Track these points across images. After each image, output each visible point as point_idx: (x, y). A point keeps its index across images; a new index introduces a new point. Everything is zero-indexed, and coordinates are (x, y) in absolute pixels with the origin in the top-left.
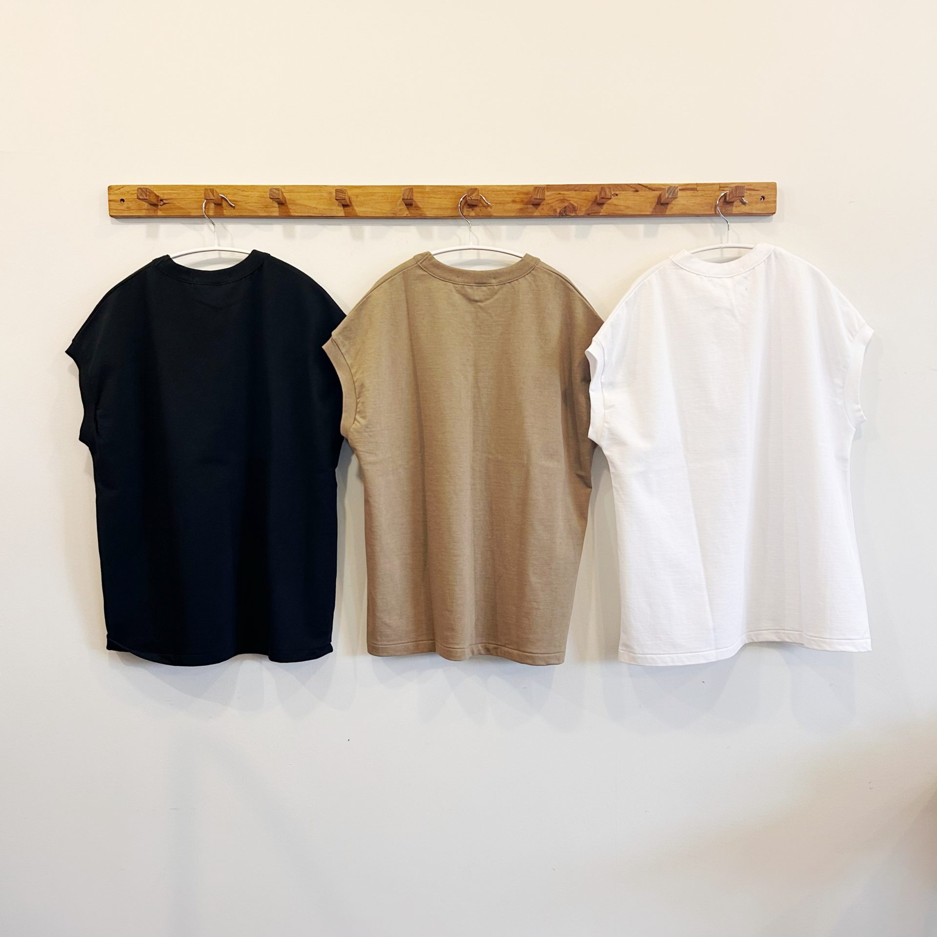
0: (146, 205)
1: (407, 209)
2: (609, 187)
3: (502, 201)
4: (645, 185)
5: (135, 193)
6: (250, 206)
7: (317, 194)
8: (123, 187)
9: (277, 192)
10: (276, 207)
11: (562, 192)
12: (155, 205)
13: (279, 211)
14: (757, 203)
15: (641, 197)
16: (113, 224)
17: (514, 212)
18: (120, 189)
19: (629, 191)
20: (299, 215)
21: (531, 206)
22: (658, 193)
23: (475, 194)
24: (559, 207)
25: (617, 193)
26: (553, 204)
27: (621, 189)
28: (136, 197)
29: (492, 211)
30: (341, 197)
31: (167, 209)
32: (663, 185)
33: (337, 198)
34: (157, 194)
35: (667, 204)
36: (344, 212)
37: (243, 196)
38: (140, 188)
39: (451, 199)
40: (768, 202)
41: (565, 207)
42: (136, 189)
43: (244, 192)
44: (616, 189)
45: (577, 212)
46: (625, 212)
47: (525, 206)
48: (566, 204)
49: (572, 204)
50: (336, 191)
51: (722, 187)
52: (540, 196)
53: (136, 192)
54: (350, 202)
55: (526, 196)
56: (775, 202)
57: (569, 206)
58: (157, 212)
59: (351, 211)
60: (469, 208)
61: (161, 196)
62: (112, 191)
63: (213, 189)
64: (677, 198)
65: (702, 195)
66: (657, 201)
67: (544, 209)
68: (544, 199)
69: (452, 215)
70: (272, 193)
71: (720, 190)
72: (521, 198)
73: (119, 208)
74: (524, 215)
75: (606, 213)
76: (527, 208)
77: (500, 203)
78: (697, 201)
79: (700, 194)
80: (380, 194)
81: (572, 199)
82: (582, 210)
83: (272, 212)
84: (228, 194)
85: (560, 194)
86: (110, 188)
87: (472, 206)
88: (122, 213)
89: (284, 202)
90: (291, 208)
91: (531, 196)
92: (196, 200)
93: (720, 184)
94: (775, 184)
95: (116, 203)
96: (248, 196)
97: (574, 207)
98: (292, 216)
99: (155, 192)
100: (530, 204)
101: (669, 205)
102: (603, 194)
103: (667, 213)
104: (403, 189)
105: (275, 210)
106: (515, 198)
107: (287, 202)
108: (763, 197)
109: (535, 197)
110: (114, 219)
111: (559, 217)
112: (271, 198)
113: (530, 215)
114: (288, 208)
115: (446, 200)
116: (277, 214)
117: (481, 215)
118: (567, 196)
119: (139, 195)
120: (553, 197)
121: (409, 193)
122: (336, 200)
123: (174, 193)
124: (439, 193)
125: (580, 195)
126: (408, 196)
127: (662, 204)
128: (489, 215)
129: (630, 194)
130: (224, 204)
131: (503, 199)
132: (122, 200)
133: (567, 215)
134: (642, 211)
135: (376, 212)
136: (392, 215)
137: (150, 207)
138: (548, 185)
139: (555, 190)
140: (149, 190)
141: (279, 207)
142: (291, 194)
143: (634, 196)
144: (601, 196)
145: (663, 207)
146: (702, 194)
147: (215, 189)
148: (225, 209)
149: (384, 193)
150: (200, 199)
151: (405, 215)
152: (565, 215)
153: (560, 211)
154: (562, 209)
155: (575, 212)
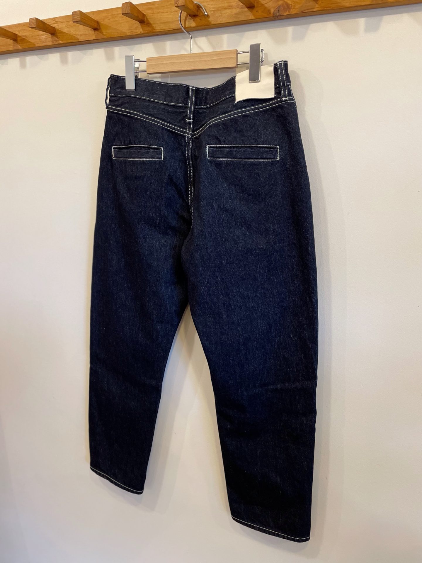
1: (140, 27)
3: (219, 7)
10: (50, 37)
13: (53, 42)
21: (246, 9)
24: (274, 7)
26: (266, 5)
29: (213, 20)
30: (77, 19)
33: (74, 21)
36: (95, 35)
39: (176, 12)
41: (279, 7)
45: (292, 9)
47: (242, 10)
49: (286, 2)
54: (100, 25)
57: (283, 5)
60: (190, 19)
67: (258, 11)
75: (321, 8)
77: (218, 10)
82: (297, 7)
83: (48, 43)
87: (193, 17)
89: (54, 32)
97: (288, 5)
98: (61, 44)
107: (57, 32)
111: (274, 20)
113: (245, 19)
114: (59, 37)
115: (172, 13)
117: (200, 24)
121: (126, 8)
128: (208, 24)
136: (130, 34)
151: (139, 33)
152: (278, 16)
153: (274, 12)
154: (277, 8)
155: (288, 11)
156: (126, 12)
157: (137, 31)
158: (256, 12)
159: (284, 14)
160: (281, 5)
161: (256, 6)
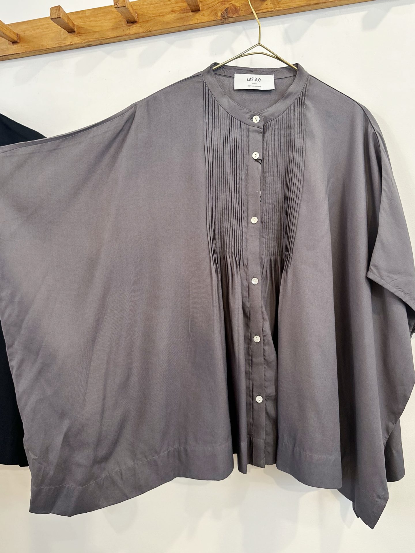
1: (70, 37)
21: (191, 14)
24: (220, 10)
26: (212, 9)
36: (16, 50)
41: (227, 9)
45: (240, 12)
47: (185, 14)
48: (227, 5)
49: (233, 5)
57: (230, 8)
60: (129, 26)
72: (180, 7)
76: (187, 16)
77: (160, 16)
87: (132, 23)
97: (235, 7)
100: (190, 12)
106: (174, 7)
111: (221, 23)
115: (106, 21)
131: (162, 10)
133: (229, 18)
151: (69, 43)
152: (227, 18)
153: (221, 15)
154: (224, 11)
155: (237, 13)
156: (56, 17)
157: (67, 41)
158: (202, 15)
159: (232, 17)
160: (228, 7)
161: (201, 10)
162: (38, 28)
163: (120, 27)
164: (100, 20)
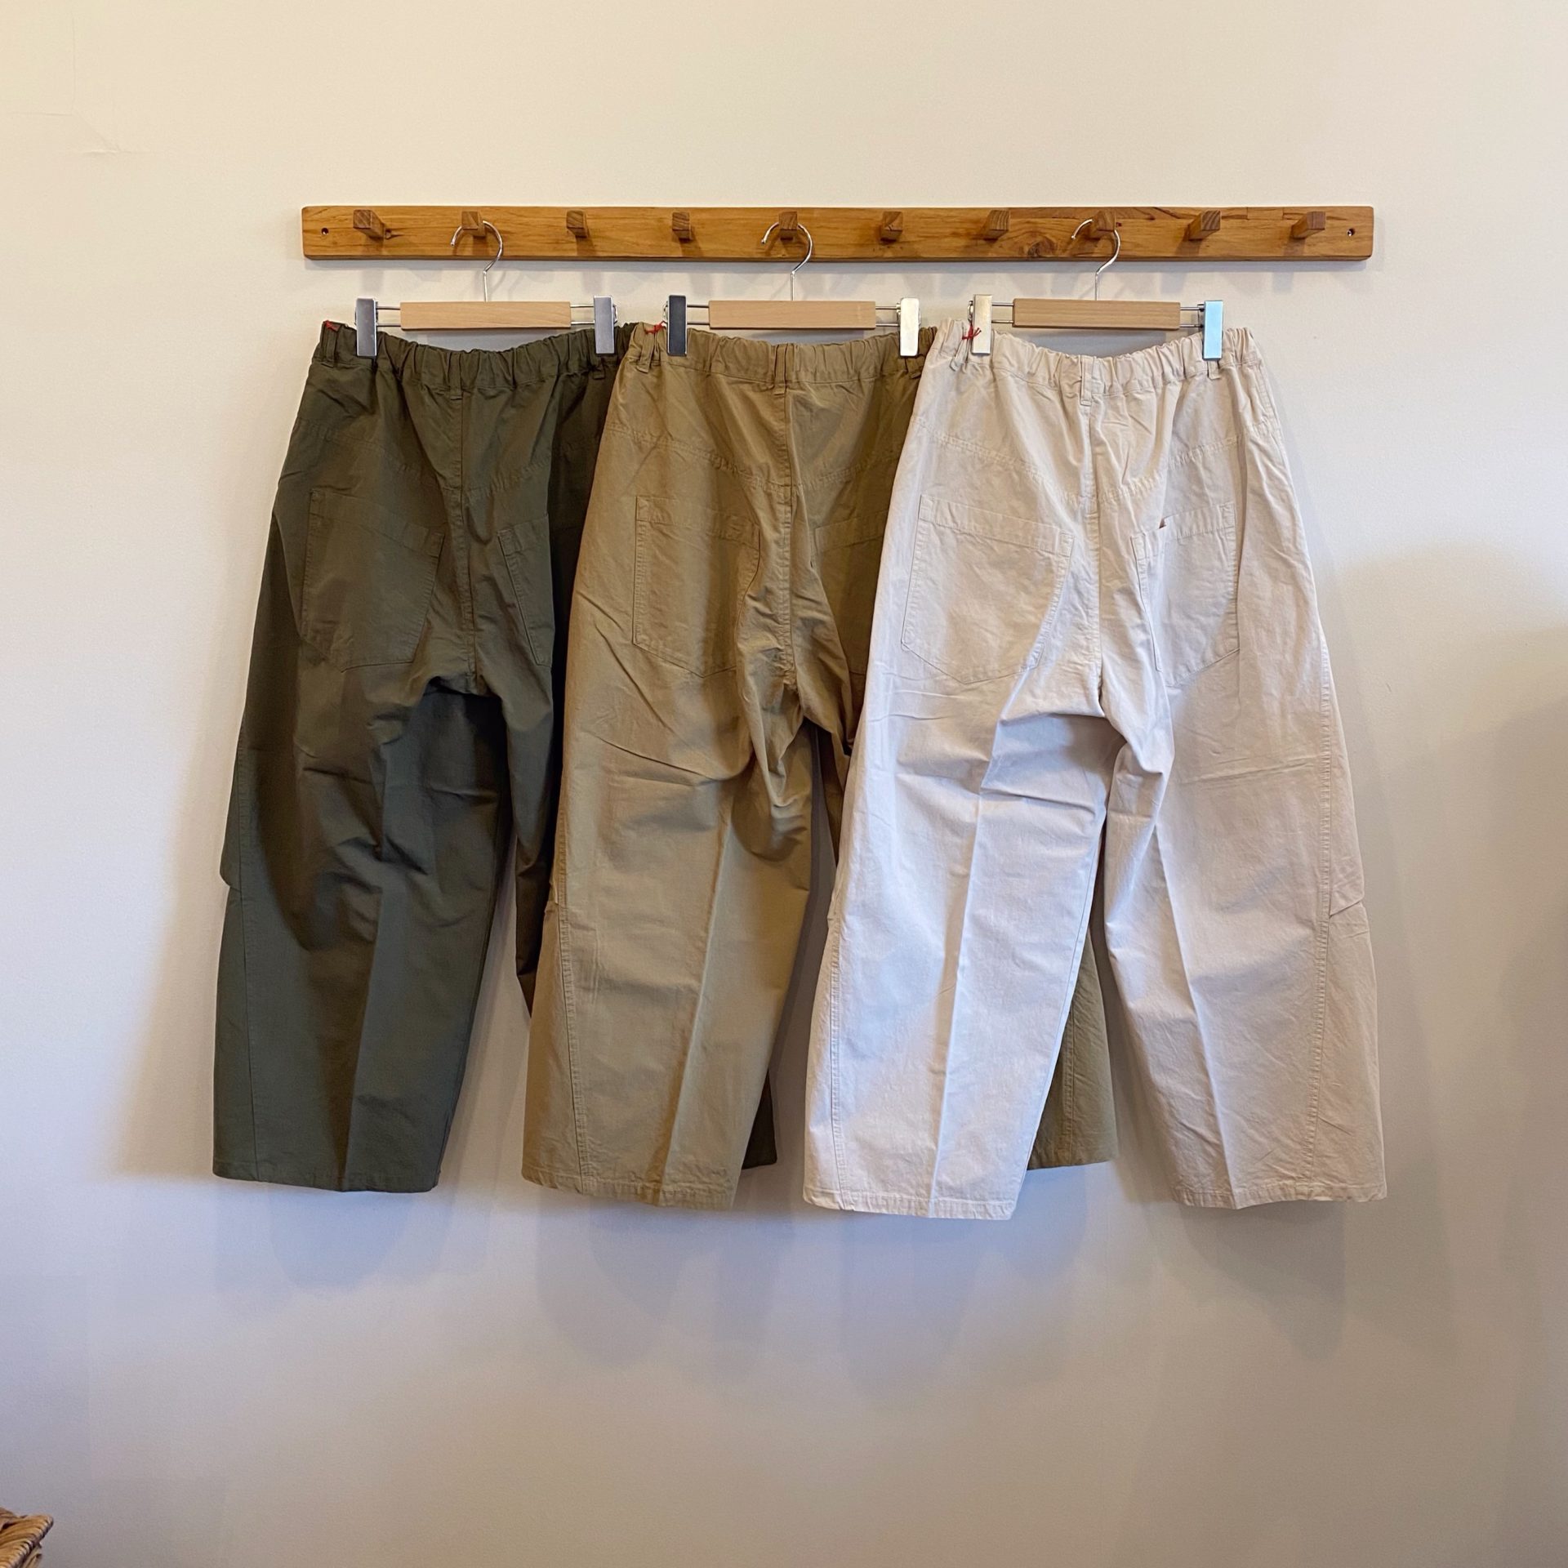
0: (362, 238)
1: (781, 245)
2: (1111, 213)
4: (1164, 209)
5: (346, 219)
6: (530, 241)
7: (638, 222)
8: (326, 208)
9: (578, 217)
10: (572, 242)
11: (1033, 220)
12: (376, 239)
13: (578, 250)
14: (1341, 239)
15: (1158, 229)
16: (307, 268)
17: (955, 251)
18: (320, 212)
19: (1139, 218)
20: (610, 255)
21: (983, 242)
22: (1185, 222)
23: (896, 222)
24: (1029, 244)
25: (1120, 221)
26: (1016, 240)
27: (1126, 216)
28: (352, 225)
29: (922, 249)
30: (683, 227)
31: (398, 245)
32: (1193, 209)
33: (677, 228)
34: (383, 221)
35: (1201, 240)
36: (683, 251)
37: (520, 224)
38: (359, 211)
39: (855, 229)
40: (1359, 238)
41: (1038, 244)
42: (352, 212)
43: (520, 218)
44: (1119, 216)
45: (1058, 252)
46: (1130, 253)
47: (974, 242)
48: (1039, 239)
49: (1047, 239)
50: (673, 216)
51: (1286, 213)
52: (1000, 225)
53: (351, 217)
54: (693, 235)
55: (973, 226)
56: (1371, 238)
57: (1043, 243)
58: (381, 251)
59: (693, 249)
60: (880, 244)
61: (389, 225)
62: (308, 215)
63: (476, 213)
64: (1216, 230)
65: (1256, 227)
66: (1183, 235)
67: (1001, 248)
68: (1007, 231)
69: (855, 256)
70: (571, 219)
71: (1283, 218)
72: (967, 229)
73: (319, 244)
74: (973, 255)
75: (1100, 253)
76: (976, 245)
77: (933, 237)
78: (1248, 236)
79: (1252, 224)
80: (742, 222)
81: (1050, 231)
83: (565, 250)
84: (495, 221)
85: (1028, 222)
86: (305, 210)
87: (888, 241)
88: (325, 251)
89: (587, 235)
90: (599, 244)
91: (982, 225)
92: (445, 230)
93: (1283, 208)
94: (1371, 209)
95: (315, 235)
96: (527, 224)
97: (1051, 243)
98: (599, 257)
99: (380, 217)
100: (980, 239)
101: (1204, 244)
102: (1101, 223)
103: (1200, 255)
104: (781, 212)
105: (572, 249)
106: (957, 228)
107: (591, 233)
108: (1352, 231)
109: (993, 226)
110: (309, 261)
111: (1027, 260)
112: (568, 228)
113: (981, 256)
114: (592, 245)
115: (846, 232)
116: (575, 254)
117: (899, 255)
118: (1039, 225)
119: (357, 222)
120: (1017, 228)
121: (791, 219)
122: (674, 230)
123: (410, 219)
124: (835, 220)
125: (1062, 225)
126: (789, 225)
127: (1191, 240)
128: (915, 256)
129: (1142, 222)
130: (490, 237)
131: (937, 230)
132: (325, 230)
133: (1040, 257)
134: (1160, 252)
135: (733, 251)
136: (759, 256)
137: (370, 242)
138: (1010, 209)
139: (1021, 217)
140: (374, 213)
141: (577, 243)
142: (598, 221)
143: (1147, 226)
144: (1098, 227)
145: (1193, 245)
146: (1256, 224)
147: (479, 211)
148: (492, 246)
149: (746, 219)
150: (451, 230)
151: (779, 256)
152: (1035, 256)
153: (1029, 249)
154: (1033, 245)
155: (1053, 253)
157: (776, 252)
159: (1044, 256)
160: (1039, 242)
161: (1000, 239)
162: (729, 223)
163: (868, 245)
164: (836, 228)
